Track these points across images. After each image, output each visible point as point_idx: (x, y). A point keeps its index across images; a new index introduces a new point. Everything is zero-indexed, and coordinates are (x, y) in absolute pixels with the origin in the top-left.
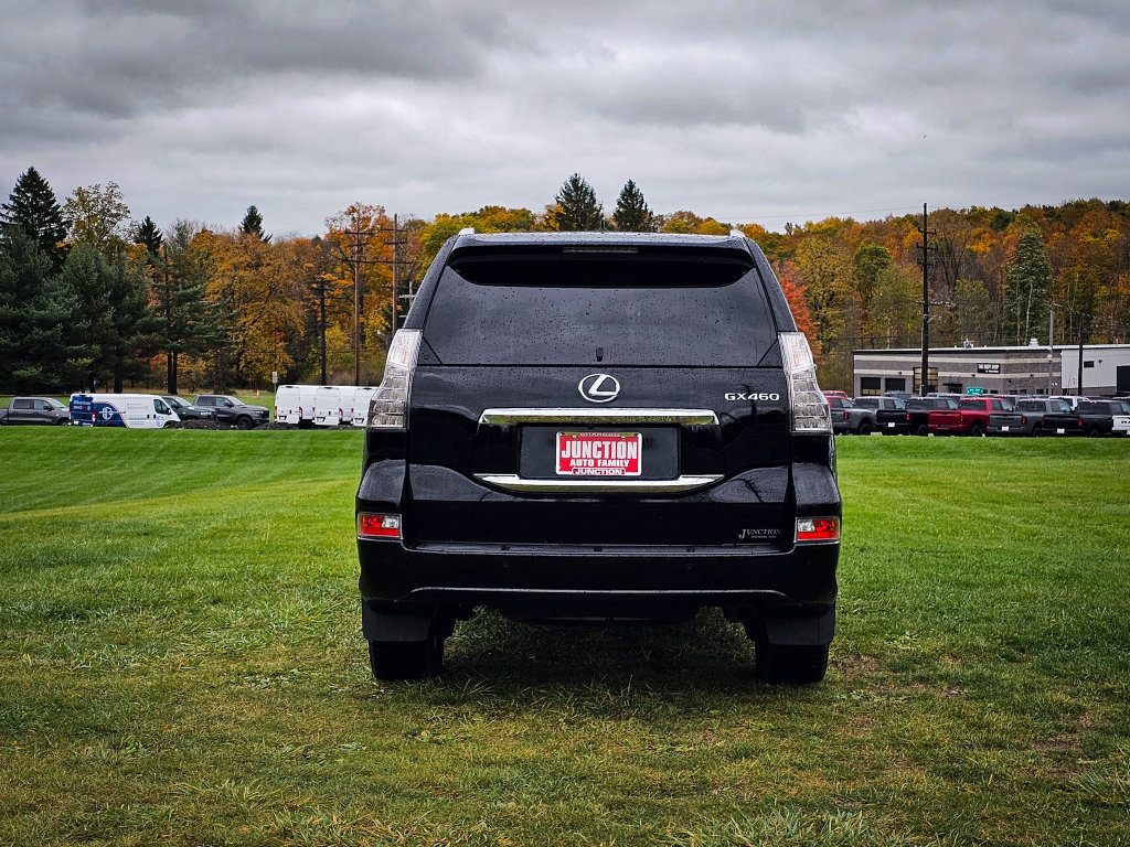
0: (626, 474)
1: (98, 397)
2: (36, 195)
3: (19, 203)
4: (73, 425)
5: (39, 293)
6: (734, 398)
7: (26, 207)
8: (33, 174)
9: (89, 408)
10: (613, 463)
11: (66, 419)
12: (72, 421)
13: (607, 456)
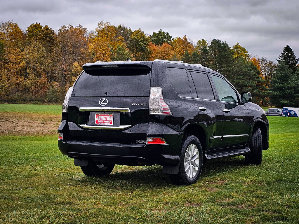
0: (110, 125)
1: (290, 109)
2: (289, 52)
3: (284, 55)
4: (283, 116)
5: (288, 80)
6: (134, 105)
7: (286, 56)
8: (288, 46)
9: (287, 112)
10: (107, 122)
11: (282, 115)
12: (283, 115)
13: (106, 120)
